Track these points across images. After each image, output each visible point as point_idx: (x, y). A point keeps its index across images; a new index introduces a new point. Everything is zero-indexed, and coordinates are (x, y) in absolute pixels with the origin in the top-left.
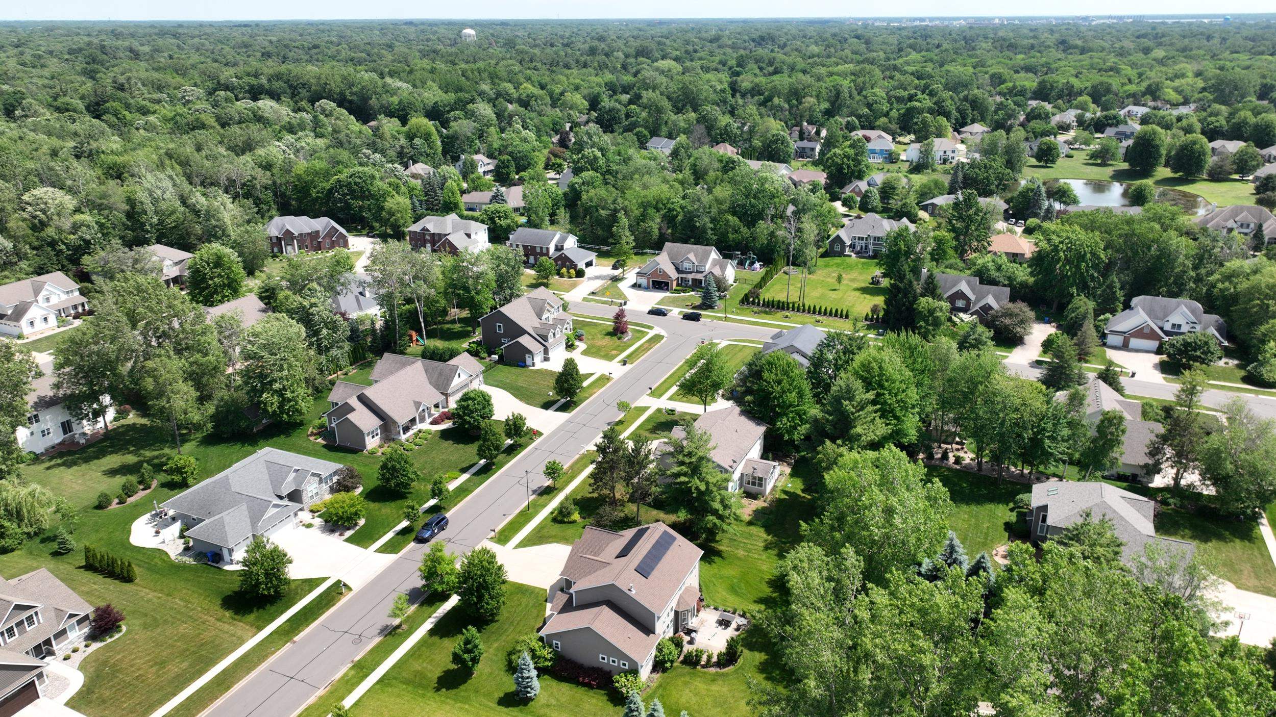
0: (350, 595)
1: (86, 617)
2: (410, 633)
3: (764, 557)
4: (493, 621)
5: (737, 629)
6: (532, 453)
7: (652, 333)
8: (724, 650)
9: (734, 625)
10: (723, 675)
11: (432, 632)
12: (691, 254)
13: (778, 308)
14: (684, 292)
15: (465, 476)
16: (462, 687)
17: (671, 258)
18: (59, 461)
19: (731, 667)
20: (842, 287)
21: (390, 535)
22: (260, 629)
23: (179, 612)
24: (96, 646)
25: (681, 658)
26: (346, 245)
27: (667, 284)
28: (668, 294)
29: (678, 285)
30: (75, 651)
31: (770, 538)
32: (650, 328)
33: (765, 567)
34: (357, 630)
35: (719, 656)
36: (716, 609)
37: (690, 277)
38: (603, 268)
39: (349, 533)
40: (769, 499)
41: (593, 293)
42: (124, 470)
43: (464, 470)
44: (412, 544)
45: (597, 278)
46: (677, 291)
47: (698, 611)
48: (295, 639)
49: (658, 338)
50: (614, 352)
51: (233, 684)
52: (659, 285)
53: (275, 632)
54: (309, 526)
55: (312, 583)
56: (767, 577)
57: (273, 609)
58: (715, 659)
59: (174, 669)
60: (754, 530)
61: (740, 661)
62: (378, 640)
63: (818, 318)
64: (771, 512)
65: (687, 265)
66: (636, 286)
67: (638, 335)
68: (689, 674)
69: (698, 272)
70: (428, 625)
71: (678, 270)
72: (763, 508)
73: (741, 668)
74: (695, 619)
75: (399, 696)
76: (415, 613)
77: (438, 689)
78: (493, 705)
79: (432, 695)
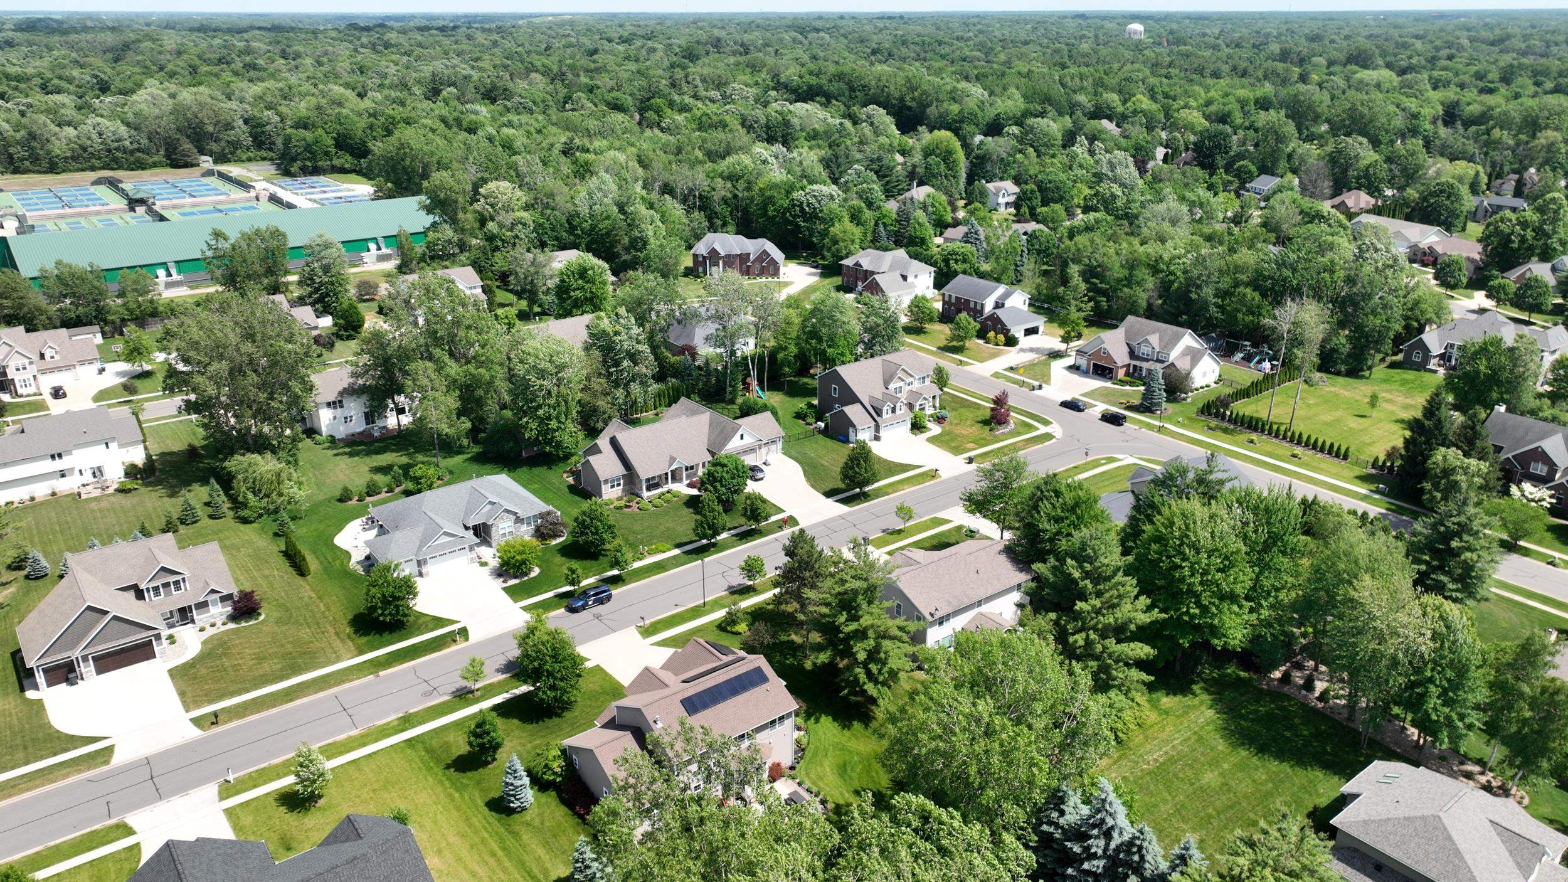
0: (464, 644)
1: (229, 597)
2: (477, 701)
4: (559, 716)
6: (768, 543)
7: (1043, 429)
11: (496, 708)
12: (1154, 335)
13: (1249, 427)
14: (1131, 384)
15: (677, 551)
16: (469, 774)
17: (1127, 337)
18: (347, 450)
20: (1375, 413)
21: (550, 594)
22: (361, 653)
23: (314, 617)
24: (231, 626)
26: (776, 273)
27: (1111, 370)
28: (1109, 384)
29: (1127, 374)
30: (213, 625)
32: (1046, 423)
34: (434, 683)
37: (1145, 365)
38: (1049, 339)
39: (513, 582)
41: (1011, 369)
42: (385, 470)
43: (678, 546)
44: (562, 610)
45: (1032, 350)
46: (1123, 383)
48: (381, 673)
49: (1048, 437)
50: (971, 445)
51: (297, 698)
52: (1102, 371)
53: (370, 661)
54: (484, 564)
55: (439, 622)
57: (387, 636)
59: (266, 667)
62: (447, 698)
63: (1298, 450)
65: (1144, 350)
66: (1074, 368)
67: (1021, 430)
69: (1159, 361)
70: (499, 699)
71: (1132, 354)
75: (409, 762)
76: (499, 682)
77: (448, 767)
78: (481, 803)
79: (439, 771)
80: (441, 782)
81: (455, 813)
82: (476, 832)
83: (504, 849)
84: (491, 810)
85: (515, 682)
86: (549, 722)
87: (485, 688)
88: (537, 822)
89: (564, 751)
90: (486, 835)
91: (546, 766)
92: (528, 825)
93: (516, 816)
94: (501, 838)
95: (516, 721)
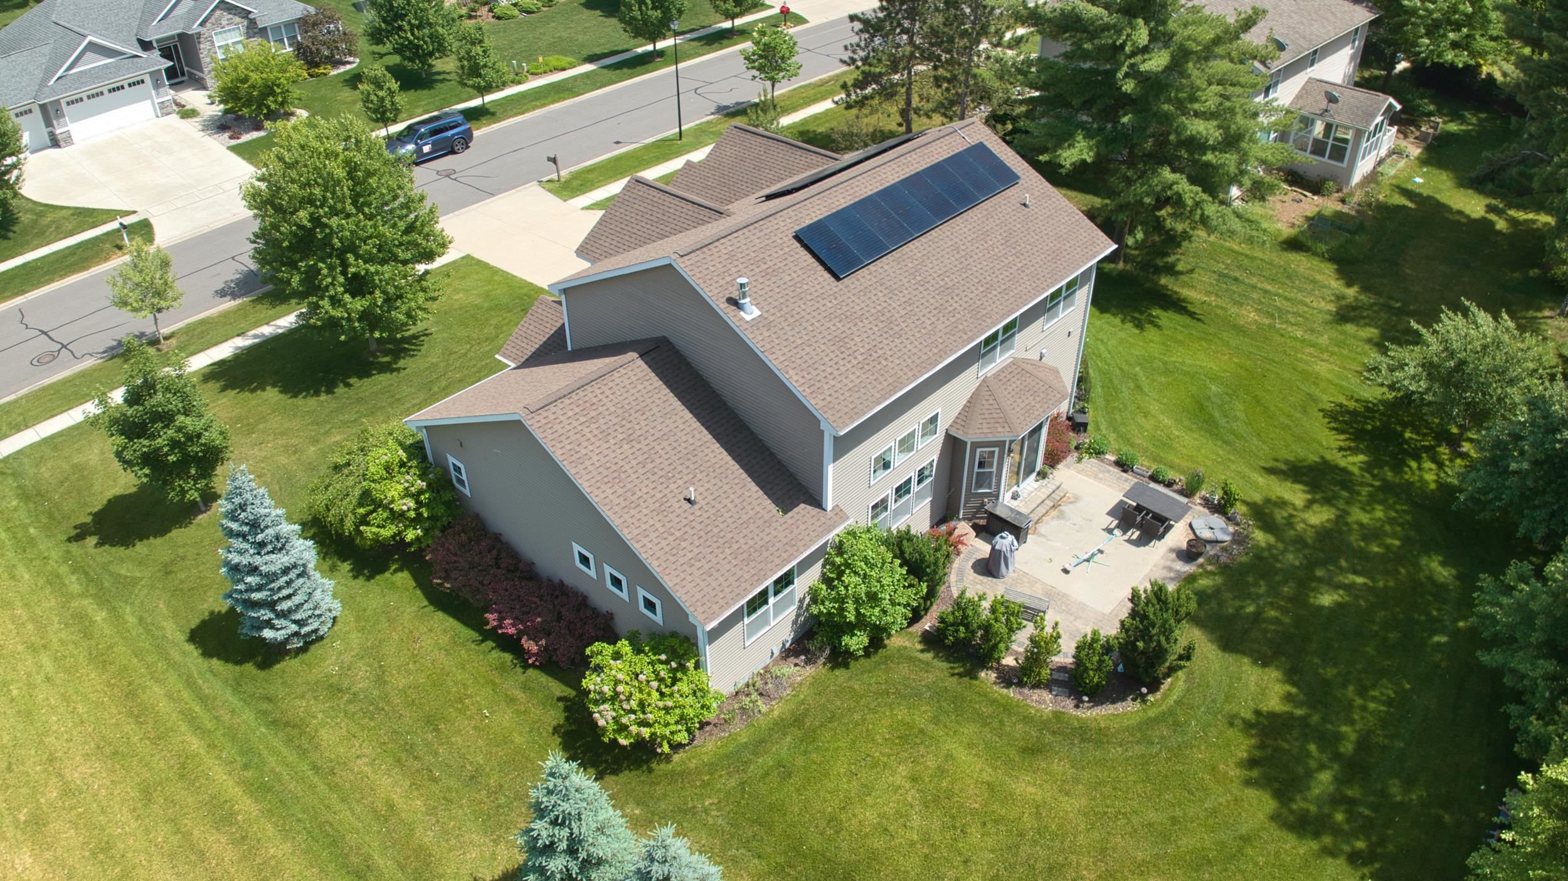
3: (1324, 340)
5: (1189, 554)
8: (1111, 630)
9: (1178, 536)
10: (1084, 733)
19: (1128, 708)
25: (927, 624)
31: (1351, 292)
33: (1322, 368)
34: (65, 335)
35: (1085, 647)
36: (1123, 465)
39: (251, 136)
40: (1358, 197)
47: (1053, 459)
54: (190, 116)
55: (86, 217)
56: (1329, 398)
58: (1064, 656)
60: (1300, 262)
61: (1173, 688)
62: (89, 363)
64: (1360, 228)
68: (939, 694)
72: (1338, 215)
73: (1170, 719)
74: (1030, 484)
76: (225, 315)
77: (81, 533)
78: (175, 634)
79: (52, 549)
80: (54, 581)
81: (93, 678)
82: (160, 737)
83: (259, 789)
84: (207, 654)
85: (264, 310)
86: (363, 386)
87: (189, 330)
88: (362, 678)
89: (416, 450)
90: (196, 744)
91: (366, 497)
92: (335, 690)
93: (289, 665)
94: (246, 750)
95: (272, 394)
